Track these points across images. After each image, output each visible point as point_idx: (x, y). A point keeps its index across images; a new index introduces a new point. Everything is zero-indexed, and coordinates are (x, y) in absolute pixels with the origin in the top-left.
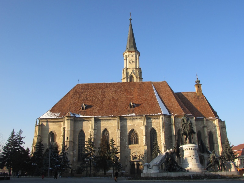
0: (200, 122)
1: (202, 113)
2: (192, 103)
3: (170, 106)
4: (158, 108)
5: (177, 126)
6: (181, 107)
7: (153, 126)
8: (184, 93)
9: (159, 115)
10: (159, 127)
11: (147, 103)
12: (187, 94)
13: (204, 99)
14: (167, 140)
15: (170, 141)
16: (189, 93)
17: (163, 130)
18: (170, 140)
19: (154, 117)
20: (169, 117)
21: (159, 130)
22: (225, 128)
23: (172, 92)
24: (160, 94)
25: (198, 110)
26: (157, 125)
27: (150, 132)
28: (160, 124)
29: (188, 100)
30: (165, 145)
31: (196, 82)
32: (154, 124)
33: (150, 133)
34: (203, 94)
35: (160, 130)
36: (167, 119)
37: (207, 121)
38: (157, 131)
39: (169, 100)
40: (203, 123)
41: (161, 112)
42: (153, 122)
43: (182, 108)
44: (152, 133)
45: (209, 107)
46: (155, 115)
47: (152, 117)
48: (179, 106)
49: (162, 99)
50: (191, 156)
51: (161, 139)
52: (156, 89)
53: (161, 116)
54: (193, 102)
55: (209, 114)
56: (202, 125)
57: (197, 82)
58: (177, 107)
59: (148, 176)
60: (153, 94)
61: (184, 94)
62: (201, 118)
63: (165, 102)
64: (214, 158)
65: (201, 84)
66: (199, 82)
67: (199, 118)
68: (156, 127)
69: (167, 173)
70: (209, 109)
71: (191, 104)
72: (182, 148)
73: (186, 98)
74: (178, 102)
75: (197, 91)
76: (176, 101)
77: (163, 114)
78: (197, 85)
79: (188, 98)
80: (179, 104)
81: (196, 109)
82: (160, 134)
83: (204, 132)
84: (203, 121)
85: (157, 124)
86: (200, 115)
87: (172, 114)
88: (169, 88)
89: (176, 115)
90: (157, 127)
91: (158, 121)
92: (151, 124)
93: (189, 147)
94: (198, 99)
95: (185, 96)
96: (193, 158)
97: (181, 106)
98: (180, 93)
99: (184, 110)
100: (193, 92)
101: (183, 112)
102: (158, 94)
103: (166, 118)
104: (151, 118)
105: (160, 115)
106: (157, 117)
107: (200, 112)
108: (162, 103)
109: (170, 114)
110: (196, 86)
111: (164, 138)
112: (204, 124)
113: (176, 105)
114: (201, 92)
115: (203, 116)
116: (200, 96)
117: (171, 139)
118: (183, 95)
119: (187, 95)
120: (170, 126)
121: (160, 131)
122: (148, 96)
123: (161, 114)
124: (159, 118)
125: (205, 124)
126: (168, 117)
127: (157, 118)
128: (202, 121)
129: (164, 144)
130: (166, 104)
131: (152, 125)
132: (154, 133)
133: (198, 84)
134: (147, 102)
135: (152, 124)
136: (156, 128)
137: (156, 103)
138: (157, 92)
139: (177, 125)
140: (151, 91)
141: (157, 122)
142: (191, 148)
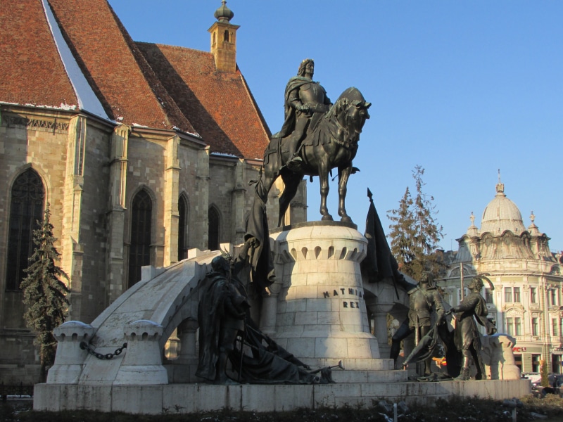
0: (222, 171)
1: (232, 137)
2: (196, 95)
3: (110, 87)
4: (62, 82)
5: (137, 174)
6: (157, 97)
7: (29, 160)
8: (165, 47)
9: (63, 112)
10: (57, 167)
11: (13, 55)
12: (176, 53)
13: (240, 86)
14: (87, 228)
15: (100, 235)
16: (188, 55)
17: (76, 182)
18: (98, 230)
19: (40, 117)
20: (107, 129)
21: (57, 179)
22: (305, 207)
23: (120, 33)
24: (70, 31)
25: (215, 124)
26: (52, 158)
27: (15, 183)
28: (65, 152)
29: (181, 80)
30: (78, 249)
31: (218, 17)
32: (40, 149)
33: (15, 189)
34: (237, 68)
35: (63, 179)
36: (99, 138)
37: (247, 169)
38: (47, 183)
39: (108, 61)
40: (233, 175)
41: (72, 101)
42: (34, 139)
43: (160, 102)
44: (24, 192)
45: (257, 120)
46: (45, 110)
47: (31, 118)
48: (152, 94)
49: (79, 52)
50: (335, 293)
51: (65, 220)
52: (52, 8)
53: (75, 120)
54: (199, 88)
55: (258, 144)
56: (229, 186)
57: (222, 13)
58: (140, 96)
59: (91, 405)
60: (41, 22)
61: (165, 52)
62: (226, 155)
63: (88, 65)
64: (429, 308)
65: (237, 27)
66: (229, 16)
67: (218, 154)
68: (46, 166)
69: (221, 389)
70: (256, 126)
71: (192, 95)
72: (283, 243)
73: (173, 71)
74: (147, 76)
75: (219, 52)
76: (140, 71)
77: (83, 112)
78: (220, 25)
79: (183, 70)
80: (151, 85)
81: (210, 117)
82: (59, 197)
83: (231, 212)
84: (233, 168)
85: (53, 153)
86: (223, 145)
87: (121, 118)
88: (112, 17)
89: (135, 125)
90: (49, 166)
91: (58, 138)
92: (22, 146)
93: (332, 239)
94: (219, 80)
95: (171, 63)
96: (345, 305)
97: (158, 95)
98: (152, 46)
99: (167, 109)
100: (203, 54)
101: (166, 118)
102: (61, 27)
103: (92, 131)
104: (27, 120)
105: (73, 113)
106: (53, 121)
107: (222, 133)
108: (79, 69)
109: (112, 117)
110: (216, 31)
111: (77, 218)
112: (234, 181)
113: (138, 86)
114: (232, 56)
115: (235, 148)
116: (226, 72)
117: (105, 227)
118: (161, 56)
119: (179, 60)
120: (105, 170)
121: (62, 185)
122: (18, 27)
123: (73, 107)
124: (66, 127)
125: (239, 180)
126: (101, 131)
127: (55, 126)
128: (227, 167)
129: (74, 245)
130: (94, 75)
131: (26, 154)
132: (33, 193)
133: (226, 22)
134: (9, 50)
135: (30, 148)
136: (46, 171)
137: (53, 60)
138: (58, 20)
139: (135, 169)
140: (33, 10)
141: (51, 145)
142: (339, 247)
